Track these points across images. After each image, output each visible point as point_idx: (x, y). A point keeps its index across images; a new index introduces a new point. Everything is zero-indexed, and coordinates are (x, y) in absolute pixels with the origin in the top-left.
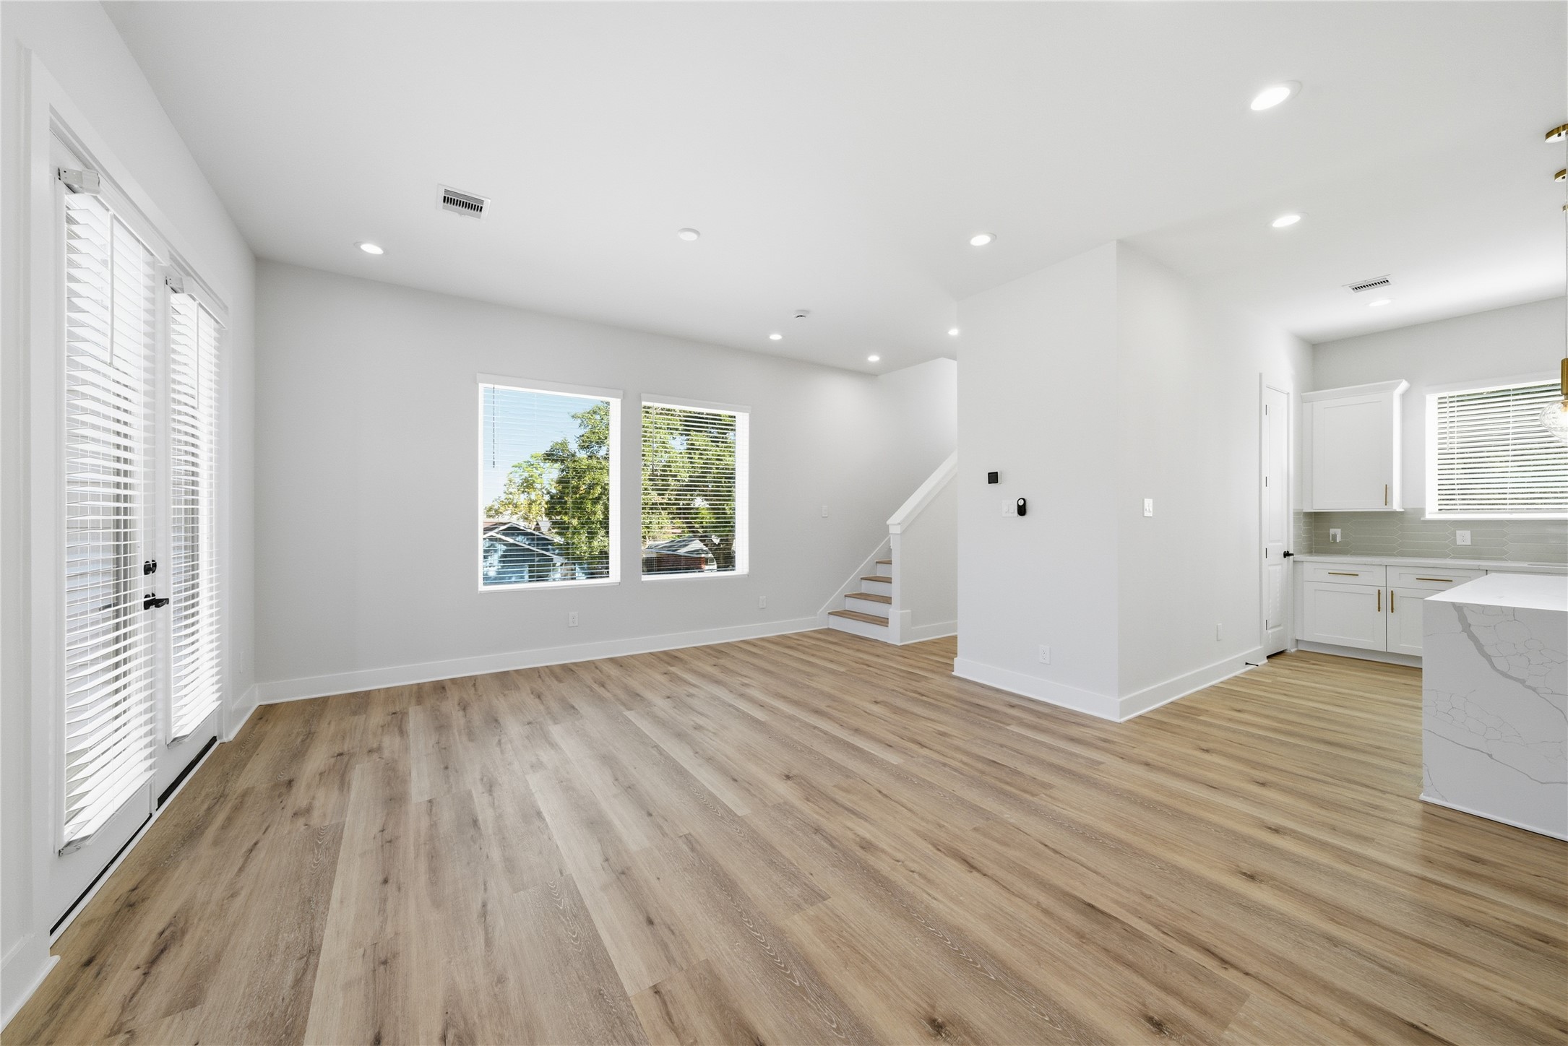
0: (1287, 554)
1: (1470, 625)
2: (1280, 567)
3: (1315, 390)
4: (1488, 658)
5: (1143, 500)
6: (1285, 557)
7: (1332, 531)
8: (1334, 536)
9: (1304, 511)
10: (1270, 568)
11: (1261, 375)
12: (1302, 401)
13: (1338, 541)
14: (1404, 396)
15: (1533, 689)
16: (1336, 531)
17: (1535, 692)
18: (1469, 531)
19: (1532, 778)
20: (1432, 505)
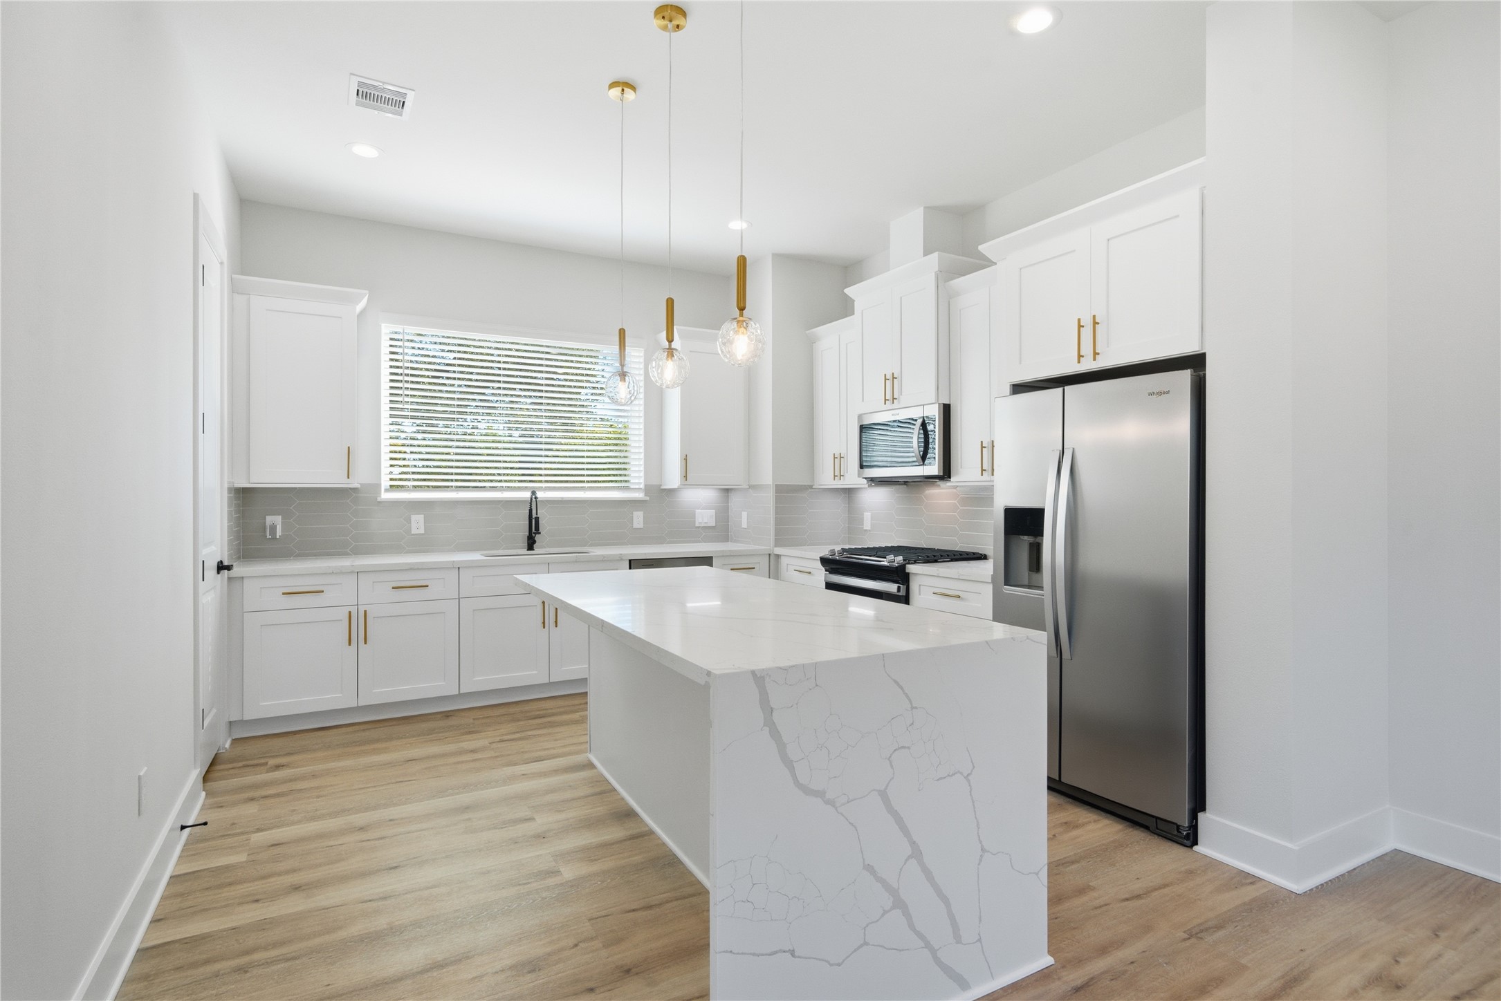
0: (221, 567)
1: (772, 710)
2: (214, 591)
4: (789, 764)
6: (218, 573)
7: (270, 519)
8: (273, 528)
9: (237, 486)
10: (205, 598)
12: (234, 292)
13: (278, 537)
15: (831, 803)
16: (275, 520)
17: (834, 806)
18: (423, 516)
19: (831, 962)
20: (385, 483)
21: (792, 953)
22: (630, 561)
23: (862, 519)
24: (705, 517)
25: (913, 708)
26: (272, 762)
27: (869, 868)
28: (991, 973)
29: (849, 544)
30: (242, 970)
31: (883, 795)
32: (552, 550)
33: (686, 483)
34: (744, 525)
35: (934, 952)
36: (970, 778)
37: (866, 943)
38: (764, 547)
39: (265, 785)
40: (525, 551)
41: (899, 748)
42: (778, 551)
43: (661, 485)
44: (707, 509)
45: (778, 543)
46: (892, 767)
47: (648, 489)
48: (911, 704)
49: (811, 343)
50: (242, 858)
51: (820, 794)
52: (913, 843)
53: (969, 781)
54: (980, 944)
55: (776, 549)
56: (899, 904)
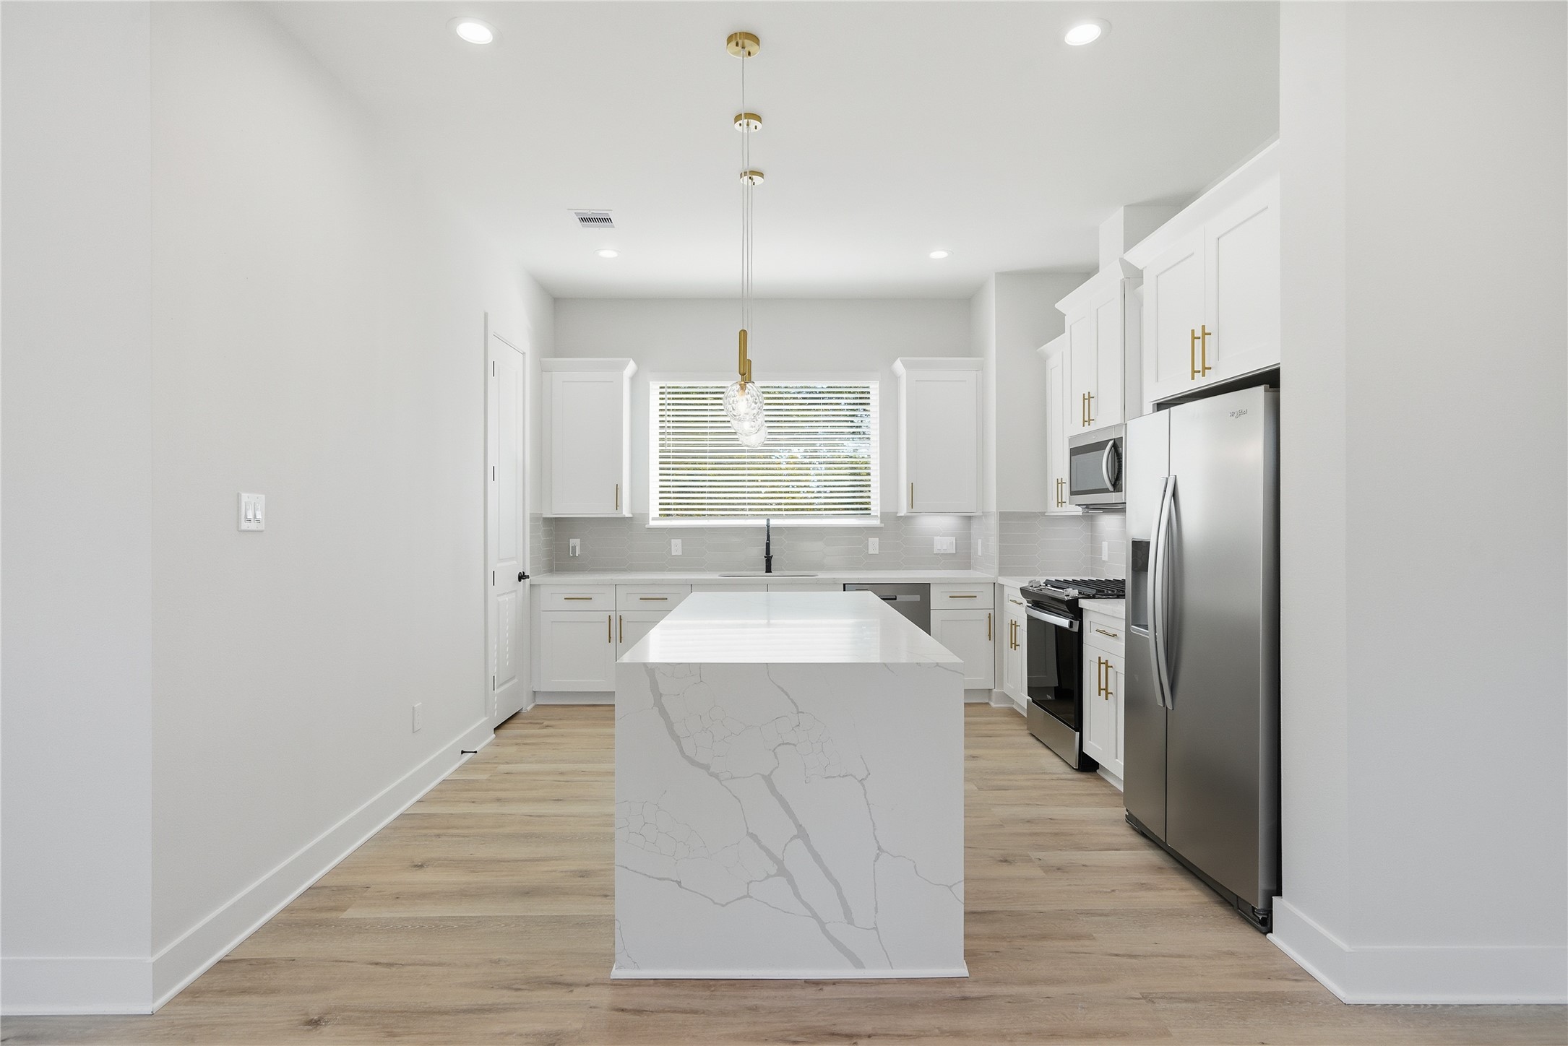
0: (522, 577)
1: (661, 695)
2: (513, 595)
3: (556, 356)
4: (677, 739)
5: (239, 496)
6: (520, 581)
7: (572, 542)
8: (574, 548)
9: (544, 516)
10: (500, 599)
11: (486, 315)
12: (542, 370)
13: (577, 555)
14: (633, 379)
15: (716, 776)
16: (575, 542)
17: (718, 779)
18: (680, 540)
19: (715, 901)
20: (654, 510)
21: (679, 883)
22: (844, 585)
23: (1101, 548)
24: (944, 544)
25: (798, 712)
26: (546, 723)
27: (753, 837)
28: (890, 963)
29: (1091, 576)
30: (438, 836)
31: (768, 779)
32: (787, 573)
33: (913, 510)
34: (980, 554)
35: (822, 924)
36: (864, 782)
37: (748, 896)
38: (989, 576)
39: (532, 736)
40: (764, 573)
41: (783, 744)
42: (1001, 580)
43: (897, 513)
44: (947, 536)
45: (1002, 571)
46: (776, 758)
47: (884, 516)
48: (798, 709)
49: (1043, 361)
50: (484, 777)
51: (706, 767)
52: (799, 827)
53: (863, 786)
54: (876, 932)
55: (999, 578)
56: (782, 871)
